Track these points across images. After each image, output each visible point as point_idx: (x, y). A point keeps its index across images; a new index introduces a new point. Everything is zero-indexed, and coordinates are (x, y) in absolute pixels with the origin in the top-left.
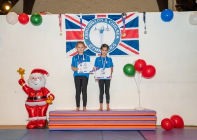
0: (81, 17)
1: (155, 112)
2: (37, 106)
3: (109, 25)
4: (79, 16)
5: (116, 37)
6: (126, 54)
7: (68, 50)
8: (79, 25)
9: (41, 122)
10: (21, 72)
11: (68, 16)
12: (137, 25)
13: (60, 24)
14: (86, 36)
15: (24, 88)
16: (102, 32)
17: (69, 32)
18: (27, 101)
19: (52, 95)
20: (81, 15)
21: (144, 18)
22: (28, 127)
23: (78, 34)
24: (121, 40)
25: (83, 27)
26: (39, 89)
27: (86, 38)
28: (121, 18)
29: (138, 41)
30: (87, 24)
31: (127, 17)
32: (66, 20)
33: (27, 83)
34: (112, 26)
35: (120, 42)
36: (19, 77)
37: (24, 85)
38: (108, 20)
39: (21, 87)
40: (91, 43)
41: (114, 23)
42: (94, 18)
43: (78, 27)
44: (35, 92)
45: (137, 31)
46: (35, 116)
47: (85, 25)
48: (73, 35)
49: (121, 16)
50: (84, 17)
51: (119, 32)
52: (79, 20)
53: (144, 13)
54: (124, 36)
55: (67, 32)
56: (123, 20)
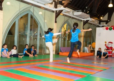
9: (110, 55)
15: (106, 47)
33: (107, 45)
36: (105, 44)
44: (109, 48)
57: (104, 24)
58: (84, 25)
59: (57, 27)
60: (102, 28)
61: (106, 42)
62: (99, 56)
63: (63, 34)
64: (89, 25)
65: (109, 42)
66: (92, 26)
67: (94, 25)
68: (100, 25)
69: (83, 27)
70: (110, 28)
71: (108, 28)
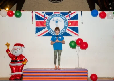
0: (45, 13)
1: (87, 70)
2: (17, 66)
3: (61, 18)
4: (43, 13)
5: (65, 25)
6: (71, 35)
7: (36, 32)
8: (44, 18)
10: (8, 45)
11: (37, 13)
12: (77, 19)
13: (32, 17)
14: (48, 25)
15: (9, 55)
16: (57, 22)
17: (38, 22)
18: (11, 63)
19: (26, 59)
20: (45, 12)
21: (82, 14)
22: (10, 79)
23: (43, 23)
24: (68, 27)
25: (46, 19)
26: (18, 56)
27: (48, 26)
28: (68, 14)
29: (78, 27)
30: (48, 17)
31: (71, 14)
32: (36, 15)
33: (11, 52)
34: (63, 19)
35: (68, 28)
37: (9, 53)
38: (61, 15)
39: (8, 54)
40: (50, 29)
41: (64, 17)
42: (53, 14)
43: (43, 19)
45: (77, 22)
46: (15, 72)
47: (47, 18)
48: (39, 24)
49: (68, 13)
50: (46, 13)
51: (67, 22)
52: (43, 15)
53: (82, 12)
54: (70, 24)
55: (36, 22)
56: (70, 16)
71: (12, 13)
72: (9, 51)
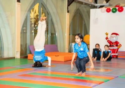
15: (108, 41)
19: (120, 44)
33: (109, 39)
37: (108, 40)
57: (102, 3)
58: (69, 5)
59: (21, 10)
60: (100, 9)
61: (107, 34)
62: (96, 58)
63: (33, 22)
64: (78, 4)
65: (113, 34)
66: (82, 6)
67: (86, 4)
68: (96, 5)
69: (68, 9)
70: (112, 9)
71: (109, 9)
72: (108, 39)
